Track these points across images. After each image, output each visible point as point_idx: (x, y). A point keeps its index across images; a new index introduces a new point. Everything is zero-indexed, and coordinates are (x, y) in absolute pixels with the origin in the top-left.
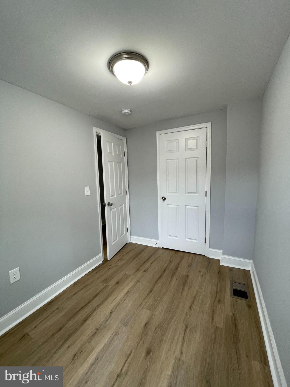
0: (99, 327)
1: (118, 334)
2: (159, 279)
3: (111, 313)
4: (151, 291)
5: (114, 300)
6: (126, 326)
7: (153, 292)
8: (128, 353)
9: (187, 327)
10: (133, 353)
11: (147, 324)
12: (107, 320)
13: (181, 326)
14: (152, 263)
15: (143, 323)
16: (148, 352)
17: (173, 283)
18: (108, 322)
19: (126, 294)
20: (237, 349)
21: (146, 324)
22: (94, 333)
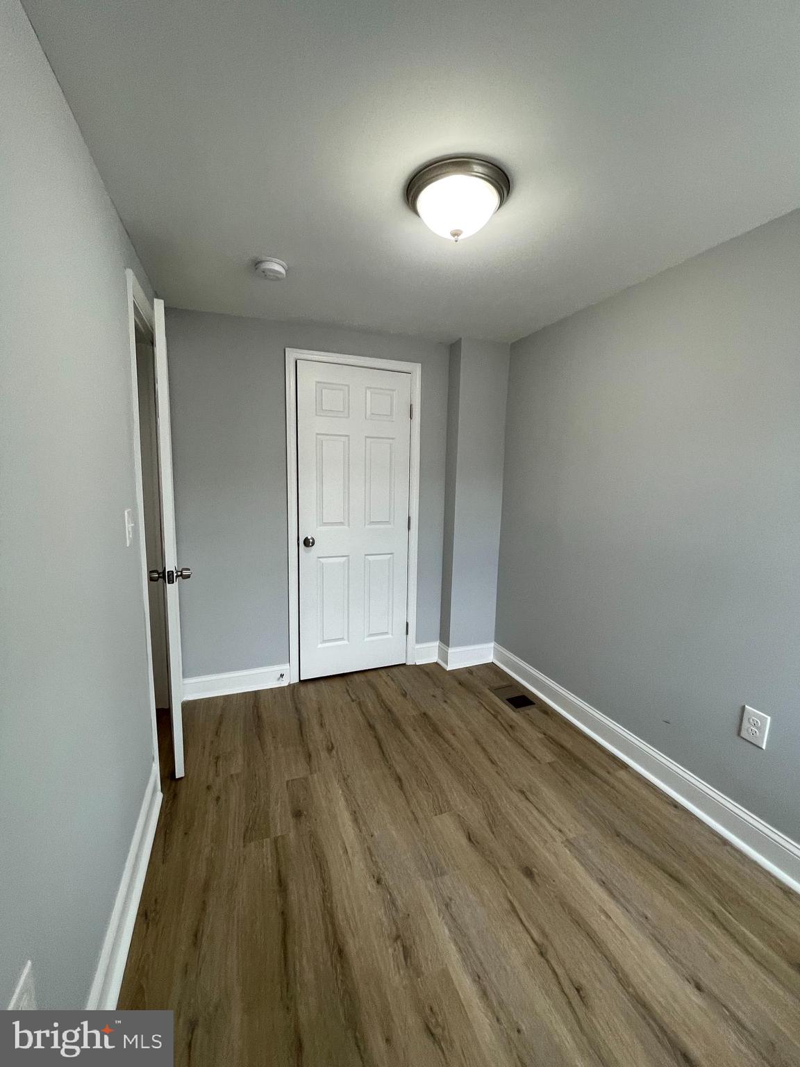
0: (394, 928)
1: (451, 899)
2: (380, 747)
3: (378, 882)
4: (399, 779)
5: (346, 851)
6: (443, 874)
7: (403, 778)
8: (507, 906)
9: (523, 792)
10: (511, 898)
11: (471, 837)
12: (393, 902)
13: (515, 797)
14: (322, 725)
15: (464, 841)
16: (529, 873)
17: (416, 740)
18: (399, 903)
19: (356, 820)
20: (594, 773)
21: (470, 839)
22: (401, 949)
